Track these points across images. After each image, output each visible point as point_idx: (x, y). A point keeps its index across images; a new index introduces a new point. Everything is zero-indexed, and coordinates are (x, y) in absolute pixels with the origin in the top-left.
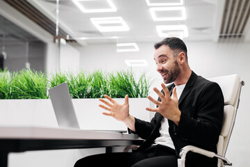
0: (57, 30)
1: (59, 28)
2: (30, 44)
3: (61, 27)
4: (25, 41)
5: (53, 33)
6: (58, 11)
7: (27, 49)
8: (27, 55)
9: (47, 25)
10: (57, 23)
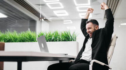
0: (40, 16)
2: (30, 21)
3: (42, 15)
4: (28, 20)
5: (39, 17)
6: (41, 8)
7: (29, 23)
8: (29, 25)
9: (37, 14)
10: (40, 13)
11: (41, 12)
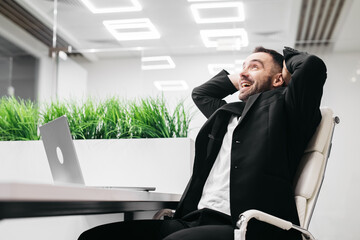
0: (55, 39)
1: (58, 36)
2: (14, 60)
3: (60, 35)
4: (8, 56)
5: (48, 43)
6: (55, 12)
7: (11, 67)
8: (10, 76)
9: (40, 31)
10: (55, 29)
11: (56, 27)
